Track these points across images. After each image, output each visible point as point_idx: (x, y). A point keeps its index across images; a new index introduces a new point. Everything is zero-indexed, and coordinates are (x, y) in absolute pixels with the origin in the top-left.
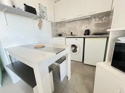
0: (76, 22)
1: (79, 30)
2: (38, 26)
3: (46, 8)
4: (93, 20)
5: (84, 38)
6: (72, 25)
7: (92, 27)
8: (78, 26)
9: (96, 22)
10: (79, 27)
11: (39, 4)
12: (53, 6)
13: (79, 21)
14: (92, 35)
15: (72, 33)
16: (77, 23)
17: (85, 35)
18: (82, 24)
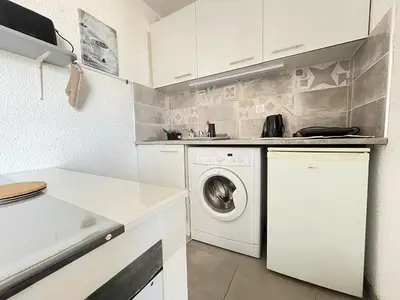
0: (230, 87)
1: (244, 118)
2: (68, 92)
3: (115, 32)
4: (296, 79)
5: (264, 149)
6: (215, 99)
7: (292, 107)
8: (236, 104)
9: (307, 88)
10: (243, 105)
11: (82, 13)
12: (149, 34)
13: (240, 85)
14: (295, 135)
15: (212, 127)
16: (235, 92)
17: (265, 135)
18: (255, 96)
